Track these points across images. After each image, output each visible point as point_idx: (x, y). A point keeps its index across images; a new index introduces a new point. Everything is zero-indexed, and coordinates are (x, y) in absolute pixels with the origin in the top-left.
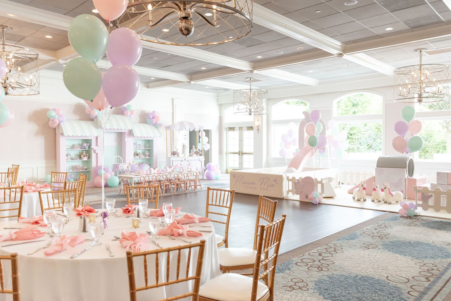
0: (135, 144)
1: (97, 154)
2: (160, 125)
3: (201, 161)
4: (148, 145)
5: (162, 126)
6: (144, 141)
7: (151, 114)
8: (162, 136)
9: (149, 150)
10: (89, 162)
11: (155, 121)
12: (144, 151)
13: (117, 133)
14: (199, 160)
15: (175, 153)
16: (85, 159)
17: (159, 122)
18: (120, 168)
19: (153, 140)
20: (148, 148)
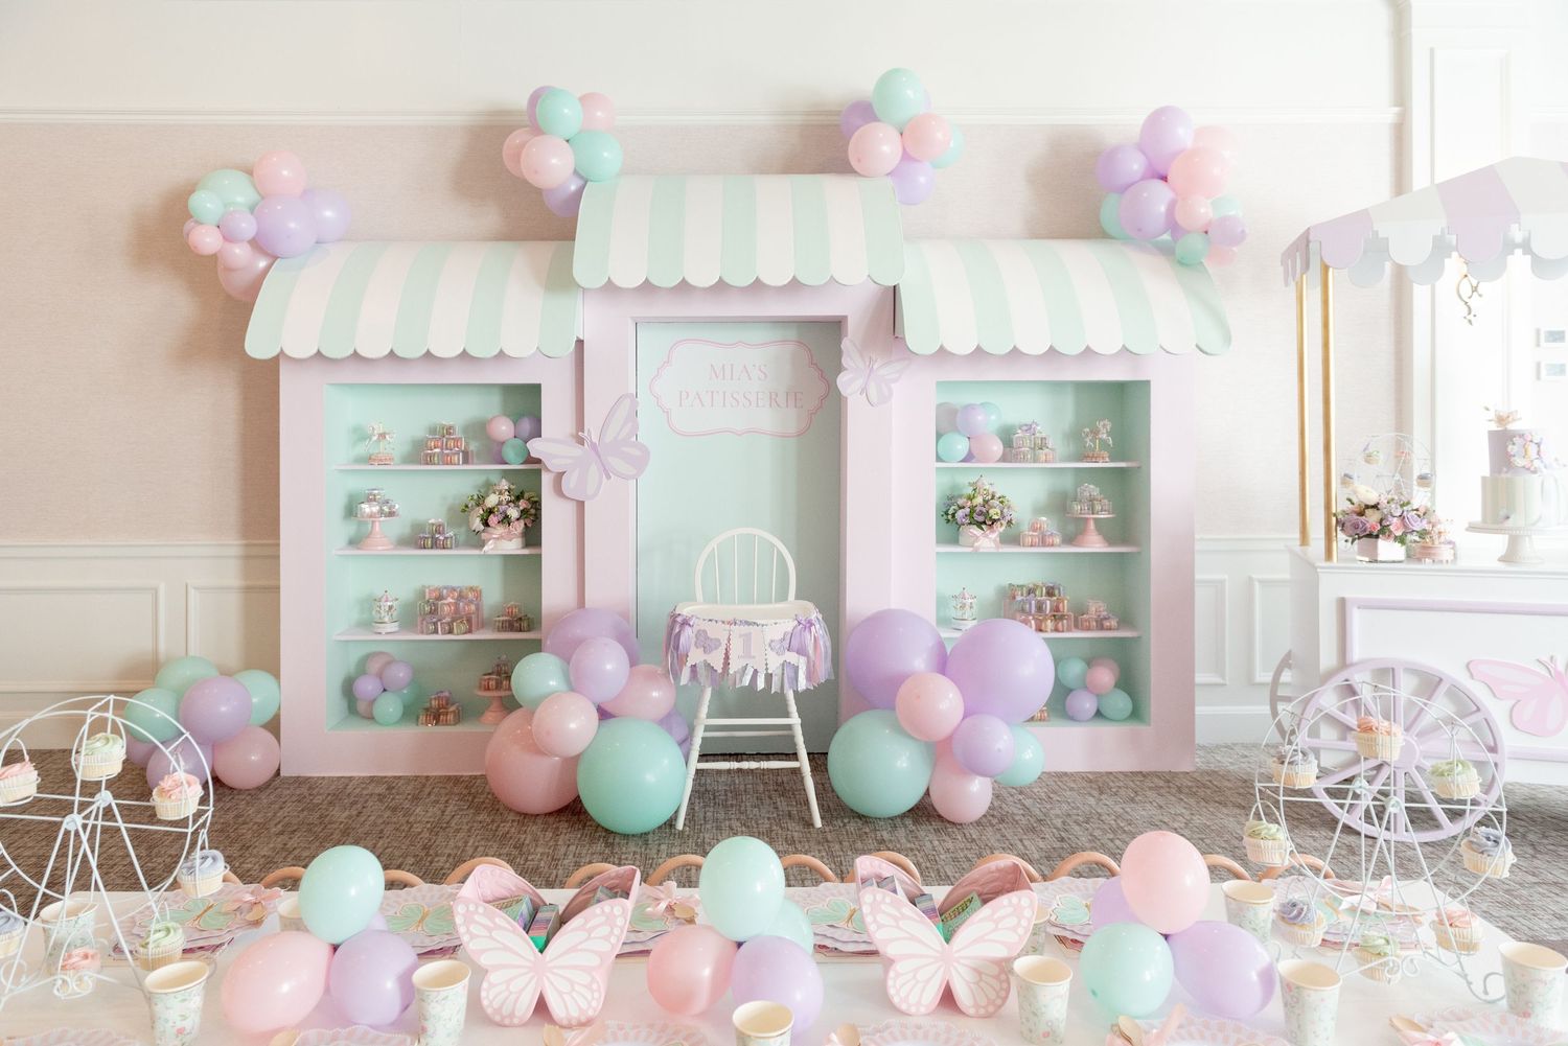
0: (949, 421)
1: (581, 505)
2: (1222, 237)
4: (1102, 429)
5: (1238, 238)
6: (1068, 402)
8: (1228, 339)
10: (526, 568)
11: (1167, 209)
12: (1068, 483)
13: (792, 334)
15: (1371, 518)
16: (506, 543)
17: (1204, 210)
18: (696, 656)
19: (1148, 382)
20: (1106, 454)
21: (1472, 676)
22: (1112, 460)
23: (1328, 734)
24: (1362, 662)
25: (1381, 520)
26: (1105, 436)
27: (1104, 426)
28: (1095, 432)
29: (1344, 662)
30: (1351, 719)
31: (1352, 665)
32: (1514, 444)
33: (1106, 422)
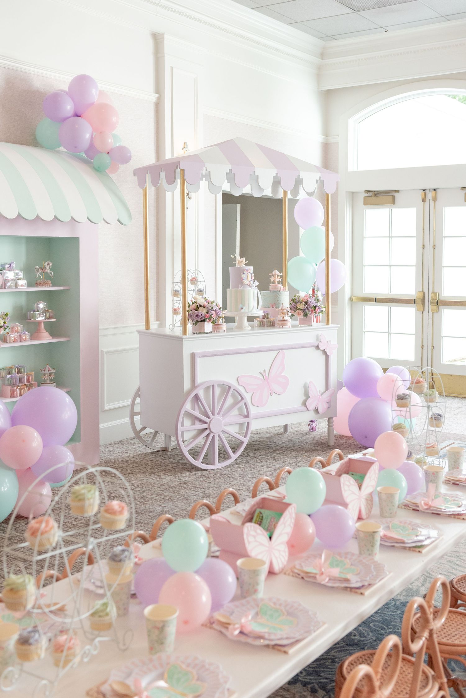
2: (117, 157)
3: (324, 352)
4: (48, 265)
6: (23, 248)
7: (70, 93)
9: (49, 296)
11: (88, 136)
12: (23, 301)
14: (317, 347)
15: (202, 311)
17: (111, 142)
19: (78, 238)
20: (50, 282)
21: (239, 384)
22: (53, 286)
23: (187, 423)
24: (202, 384)
25: (207, 313)
26: (49, 271)
27: (48, 264)
28: (43, 269)
29: (194, 386)
30: (197, 413)
31: (198, 386)
32: (244, 274)
33: (49, 262)
